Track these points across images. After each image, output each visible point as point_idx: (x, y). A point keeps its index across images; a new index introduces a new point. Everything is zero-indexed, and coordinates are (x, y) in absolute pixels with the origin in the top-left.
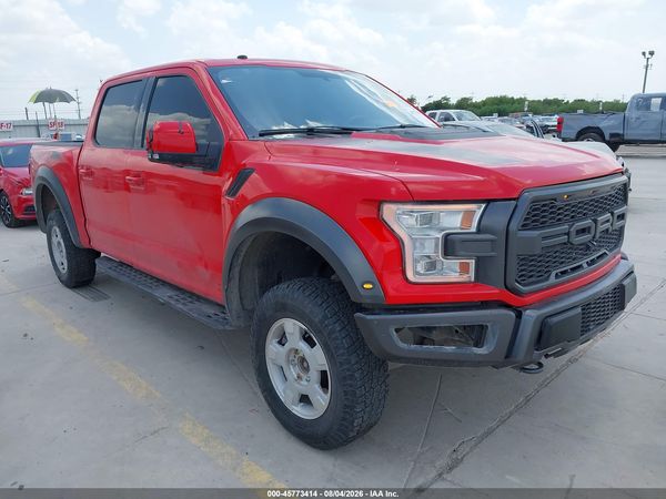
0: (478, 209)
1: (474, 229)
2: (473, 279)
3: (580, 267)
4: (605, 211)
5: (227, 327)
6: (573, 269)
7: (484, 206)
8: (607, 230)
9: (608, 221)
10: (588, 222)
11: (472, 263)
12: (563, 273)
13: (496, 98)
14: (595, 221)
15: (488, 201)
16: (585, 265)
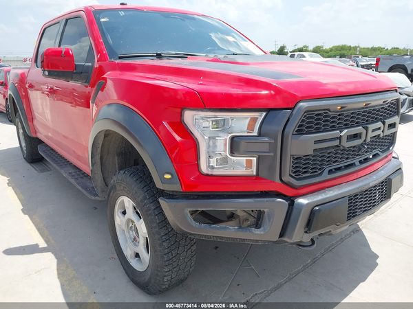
0: (260, 116)
1: (255, 133)
2: (255, 173)
3: (352, 165)
4: (377, 120)
5: (97, 198)
6: (347, 167)
7: (264, 114)
8: (379, 135)
9: (379, 129)
10: (359, 129)
11: (254, 160)
12: (339, 169)
13: (338, 46)
14: (366, 129)
15: (269, 110)
16: (357, 163)
